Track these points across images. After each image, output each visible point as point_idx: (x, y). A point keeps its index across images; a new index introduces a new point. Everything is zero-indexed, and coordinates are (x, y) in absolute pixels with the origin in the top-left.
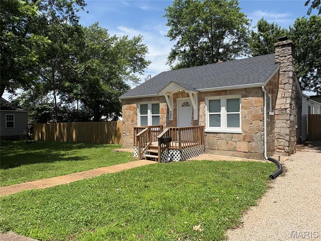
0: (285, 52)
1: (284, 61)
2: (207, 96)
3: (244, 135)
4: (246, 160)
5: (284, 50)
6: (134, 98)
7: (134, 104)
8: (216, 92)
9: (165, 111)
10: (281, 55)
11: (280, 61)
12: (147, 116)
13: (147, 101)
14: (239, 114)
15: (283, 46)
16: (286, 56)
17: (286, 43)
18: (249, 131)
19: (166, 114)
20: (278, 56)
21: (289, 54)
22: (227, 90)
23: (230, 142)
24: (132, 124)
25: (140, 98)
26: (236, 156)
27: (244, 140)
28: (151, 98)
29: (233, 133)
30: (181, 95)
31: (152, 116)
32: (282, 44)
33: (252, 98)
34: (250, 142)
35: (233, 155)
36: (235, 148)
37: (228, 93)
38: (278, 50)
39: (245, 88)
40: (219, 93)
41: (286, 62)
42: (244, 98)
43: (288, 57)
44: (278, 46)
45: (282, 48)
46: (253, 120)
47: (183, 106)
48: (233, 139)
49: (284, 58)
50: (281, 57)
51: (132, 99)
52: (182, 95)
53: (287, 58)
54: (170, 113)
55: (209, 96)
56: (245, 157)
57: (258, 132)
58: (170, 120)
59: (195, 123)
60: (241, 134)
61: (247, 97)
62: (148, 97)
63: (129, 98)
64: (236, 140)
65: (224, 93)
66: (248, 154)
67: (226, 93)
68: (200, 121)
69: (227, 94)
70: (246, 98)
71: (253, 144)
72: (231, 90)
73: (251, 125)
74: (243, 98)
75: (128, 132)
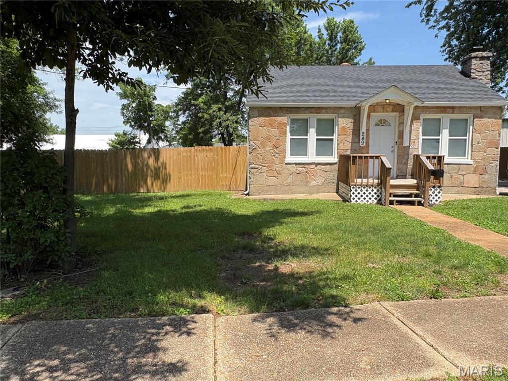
0: (484, 67)
1: (481, 77)
2: (425, 112)
3: (475, 165)
4: (475, 197)
5: (482, 63)
6: (281, 106)
7: (281, 116)
8: (438, 108)
9: (349, 131)
10: (478, 70)
11: (476, 76)
12: (307, 139)
13: (311, 113)
14: (466, 139)
15: (482, 58)
16: (483, 72)
17: (486, 55)
18: (482, 161)
19: (351, 136)
20: (475, 69)
21: (487, 69)
22: (456, 107)
23: (455, 176)
24: (275, 152)
25: (296, 108)
26: (462, 194)
27: (475, 171)
28: (319, 108)
29: (460, 164)
30: (380, 109)
31: (317, 139)
32: (481, 56)
33: (489, 120)
34: (481, 175)
35: (458, 193)
36: (462, 183)
37: (456, 110)
38: (476, 62)
39: (480, 107)
40: (443, 109)
41: (483, 79)
42: (478, 119)
43: (487, 73)
44: (476, 57)
45: (480, 60)
46: (487, 147)
47: (377, 125)
48: (460, 172)
49: (482, 73)
50: (479, 71)
51: (276, 108)
52: (383, 108)
53: (485, 74)
54: (361, 134)
55: (427, 112)
56: (474, 193)
57: (493, 162)
58: (361, 145)
59: (403, 151)
60: (471, 164)
61: (482, 118)
62: (314, 107)
63: (267, 106)
64: (464, 173)
65: (451, 111)
66: (478, 189)
67: (453, 111)
68: (411, 148)
69: (455, 112)
70: (480, 119)
71: (486, 176)
72: (460, 107)
73: (485, 154)
74: (476, 119)
75: (265, 166)
